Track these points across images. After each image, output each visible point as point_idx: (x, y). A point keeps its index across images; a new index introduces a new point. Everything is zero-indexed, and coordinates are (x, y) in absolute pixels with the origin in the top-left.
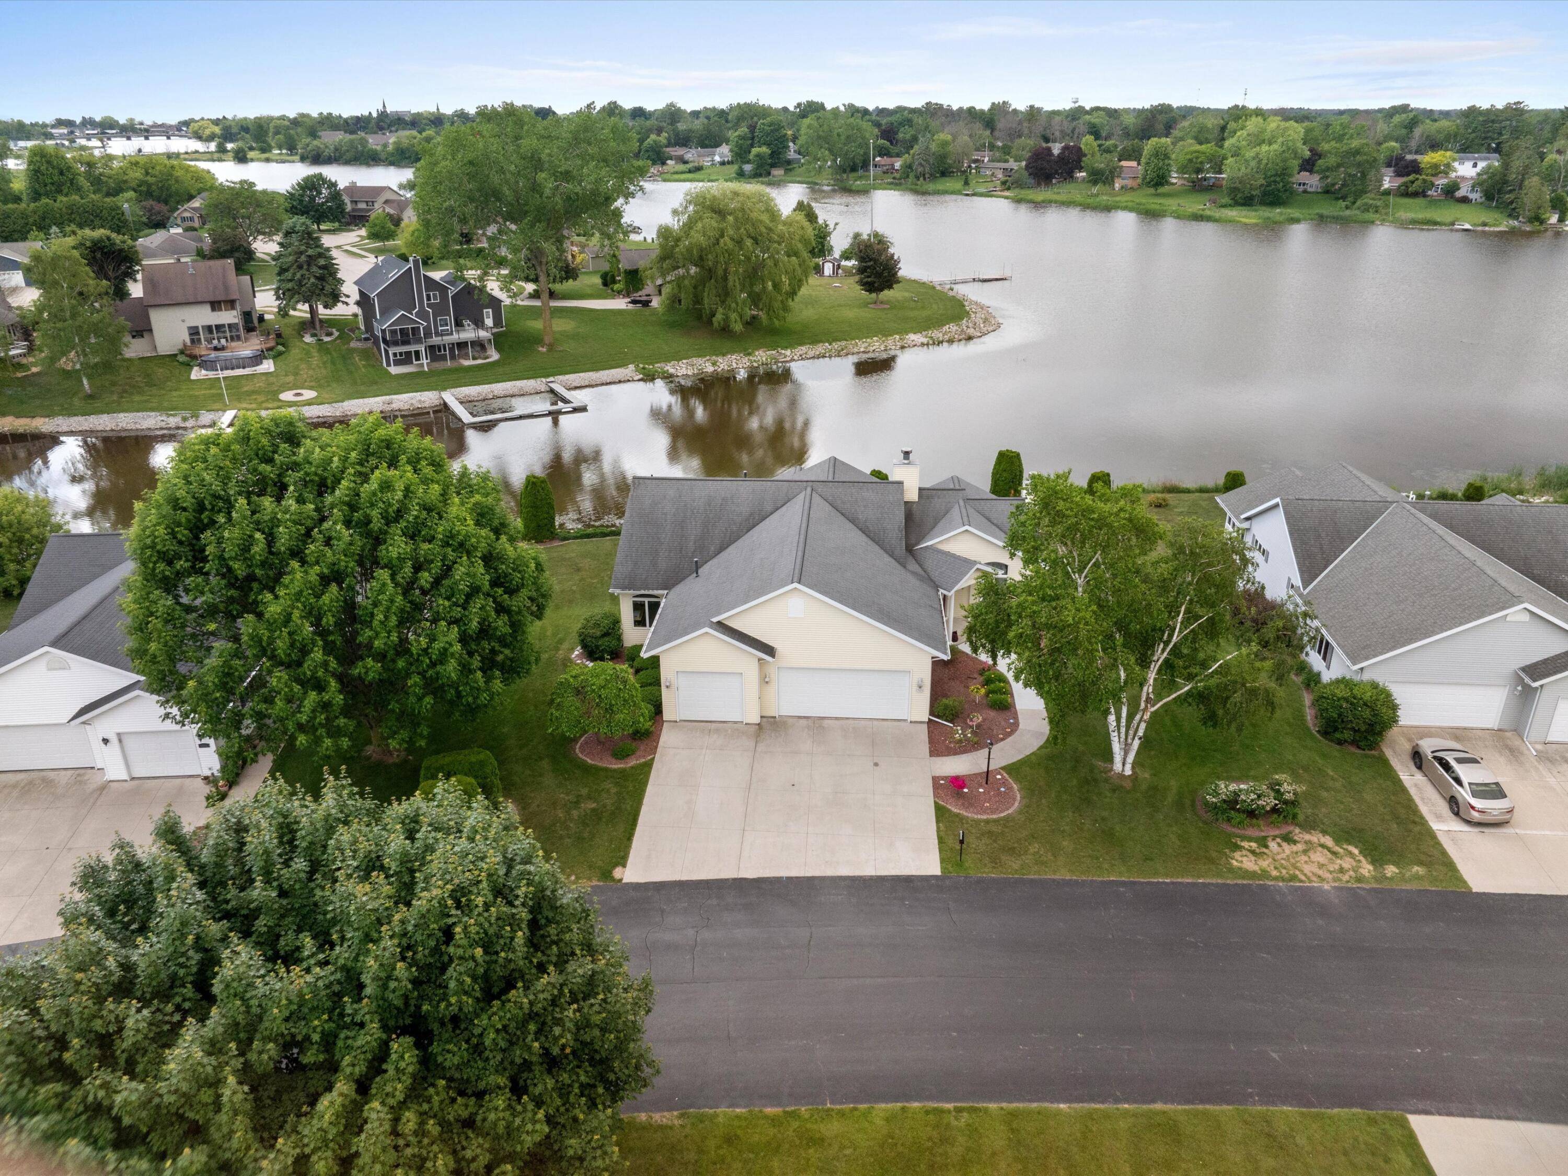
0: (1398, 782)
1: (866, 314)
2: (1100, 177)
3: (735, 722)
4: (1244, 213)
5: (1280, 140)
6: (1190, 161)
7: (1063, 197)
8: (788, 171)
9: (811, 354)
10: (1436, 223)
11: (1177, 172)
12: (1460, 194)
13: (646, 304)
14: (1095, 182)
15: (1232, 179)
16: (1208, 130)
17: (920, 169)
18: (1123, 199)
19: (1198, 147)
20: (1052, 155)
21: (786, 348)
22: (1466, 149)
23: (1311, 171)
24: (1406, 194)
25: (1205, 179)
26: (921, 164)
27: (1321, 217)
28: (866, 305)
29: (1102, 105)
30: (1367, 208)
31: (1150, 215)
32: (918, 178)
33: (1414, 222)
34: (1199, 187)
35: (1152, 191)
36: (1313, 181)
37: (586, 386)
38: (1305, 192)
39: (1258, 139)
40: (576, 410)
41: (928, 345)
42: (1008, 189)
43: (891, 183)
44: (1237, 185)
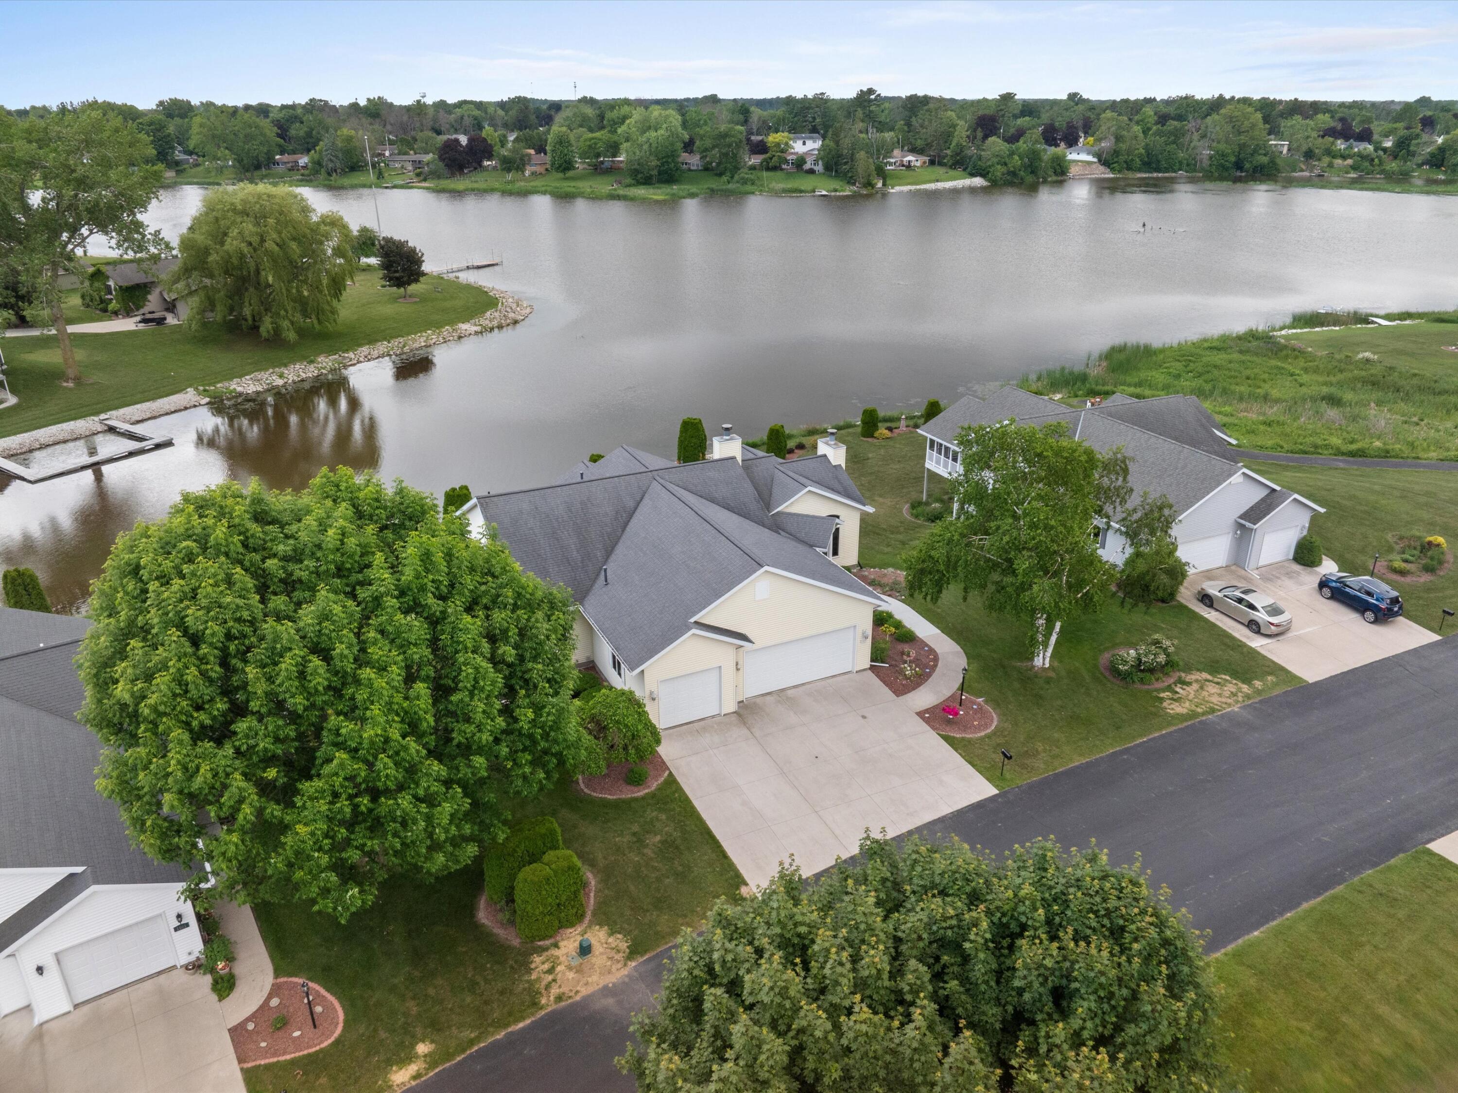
0: (1206, 621)
1: (402, 309)
2: (513, 165)
3: (713, 717)
4: (651, 191)
5: (664, 126)
6: (590, 146)
7: (482, 185)
8: (179, 172)
9: (375, 353)
10: (801, 191)
11: (580, 158)
12: (807, 166)
13: (160, 321)
14: (509, 170)
15: (629, 162)
16: (589, 118)
17: (331, 165)
18: (538, 183)
19: (591, 135)
20: (461, 146)
21: (347, 351)
22: (795, 130)
23: (691, 152)
24: (768, 169)
25: (602, 163)
26: (331, 161)
27: (712, 190)
28: (395, 299)
29: (468, 99)
30: (745, 182)
31: (564, 197)
32: (329, 174)
33: (785, 191)
34: (599, 170)
35: (561, 175)
36: (694, 161)
37: (149, 419)
38: (690, 170)
39: (646, 127)
40: (158, 447)
41: (481, 333)
42: (425, 180)
43: (302, 180)
44: (636, 166)
